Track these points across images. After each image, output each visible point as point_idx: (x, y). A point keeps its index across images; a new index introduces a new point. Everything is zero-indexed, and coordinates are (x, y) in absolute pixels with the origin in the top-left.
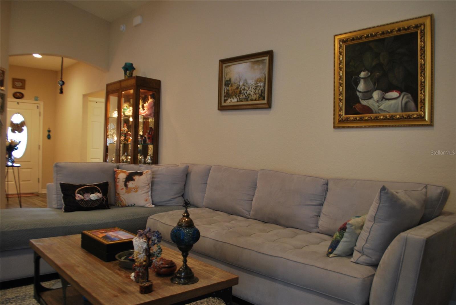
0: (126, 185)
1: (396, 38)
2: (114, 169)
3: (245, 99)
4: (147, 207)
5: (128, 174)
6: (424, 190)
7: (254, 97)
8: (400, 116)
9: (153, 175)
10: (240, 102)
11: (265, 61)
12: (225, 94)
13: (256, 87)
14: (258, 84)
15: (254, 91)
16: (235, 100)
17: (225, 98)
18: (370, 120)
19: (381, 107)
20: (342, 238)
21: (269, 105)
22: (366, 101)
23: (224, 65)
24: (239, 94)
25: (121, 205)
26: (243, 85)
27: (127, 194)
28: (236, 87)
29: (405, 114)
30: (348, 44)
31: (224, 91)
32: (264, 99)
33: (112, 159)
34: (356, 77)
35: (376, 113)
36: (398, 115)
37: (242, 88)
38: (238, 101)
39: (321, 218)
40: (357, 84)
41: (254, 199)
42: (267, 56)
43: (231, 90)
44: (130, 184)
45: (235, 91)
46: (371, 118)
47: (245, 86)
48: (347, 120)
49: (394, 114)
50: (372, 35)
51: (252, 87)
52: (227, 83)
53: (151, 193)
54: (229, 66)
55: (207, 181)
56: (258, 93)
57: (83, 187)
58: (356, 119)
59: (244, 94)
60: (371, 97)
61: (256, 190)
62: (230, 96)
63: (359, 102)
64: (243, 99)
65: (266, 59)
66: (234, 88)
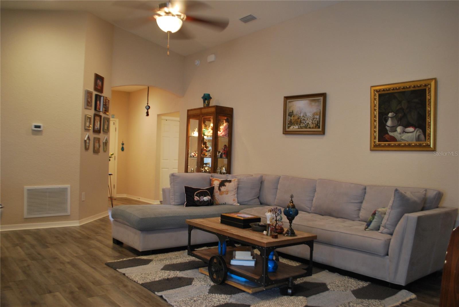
0: (219, 189)
1: (413, 92)
2: (210, 178)
3: (304, 127)
4: (235, 205)
5: (220, 181)
6: (424, 192)
7: (312, 126)
8: (415, 144)
9: (239, 182)
10: (300, 128)
11: (320, 100)
12: (289, 122)
13: (313, 118)
14: (315, 116)
15: (312, 121)
16: (297, 127)
17: (289, 125)
18: (395, 146)
19: (402, 138)
20: (373, 219)
21: (323, 133)
22: (393, 133)
23: (288, 101)
24: (300, 123)
25: (216, 203)
26: (303, 116)
27: (220, 196)
28: (297, 118)
29: (418, 143)
30: (380, 93)
31: (288, 120)
32: (319, 128)
33: (192, 169)
34: (386, 116)
35: (399, 141)
36: (413, 143)
37: (302, 118)
38: (299, 128)
39: (361, 211)
40: (386, 121)
41: (314, 199)
42: (322, 97)
43: (294, 119)
44: (223, 189)
45: (297, 120)
46: (395, 145)
47: (305, 117)
48: (379, 146)
49: (410, 142)
50: (396, 88)
51: (310, 119)
52: (290, 114)
53: (237, 195)
54: (292, 101)
55: (277, 187)
56: (315, 123)
57: (199, 191)
58: (386, 144)
59: (304, 123)
60: (396, 131)
61: (316, 193)
62: (293, 124)
63: (388, 134)
64: (303, 127)
65: (321, 99)
66: (296, 118)
